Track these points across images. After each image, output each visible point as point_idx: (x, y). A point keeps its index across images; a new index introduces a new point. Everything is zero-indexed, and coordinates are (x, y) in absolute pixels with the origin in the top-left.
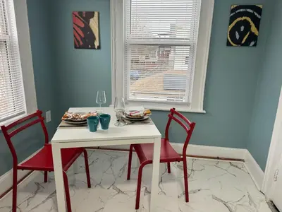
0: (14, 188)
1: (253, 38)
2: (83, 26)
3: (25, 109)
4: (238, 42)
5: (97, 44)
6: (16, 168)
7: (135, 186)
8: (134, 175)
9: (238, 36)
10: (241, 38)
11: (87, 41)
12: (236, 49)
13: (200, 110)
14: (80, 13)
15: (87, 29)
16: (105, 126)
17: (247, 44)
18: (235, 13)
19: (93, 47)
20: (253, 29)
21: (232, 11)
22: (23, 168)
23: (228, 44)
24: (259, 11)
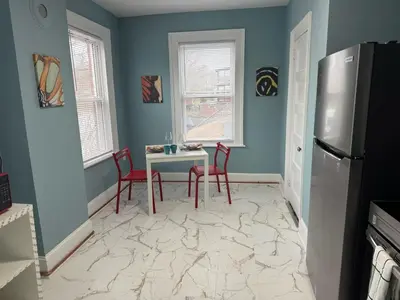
0: (118, 195)
1: (274, 90)
2: (149, 85)
3: (112, 148)
4: (264, 94)
5: (160, 99)
6: (120, 180)
7: (194, 199)
8: (193, 193)
9: (263, 89)
10: (266, 90)
11: (153, 97)
12: (263, 98)
13: (242, 145)
14: (148, 77)
15: (153, 89)
16: (174, 152)
17: (270, 94)
18: (260, 73)
19: (158, 102)
20: (274, 84)
21: (258, 71)
22: (125, 180)
23: (257, 95)
24: (276, 71)
